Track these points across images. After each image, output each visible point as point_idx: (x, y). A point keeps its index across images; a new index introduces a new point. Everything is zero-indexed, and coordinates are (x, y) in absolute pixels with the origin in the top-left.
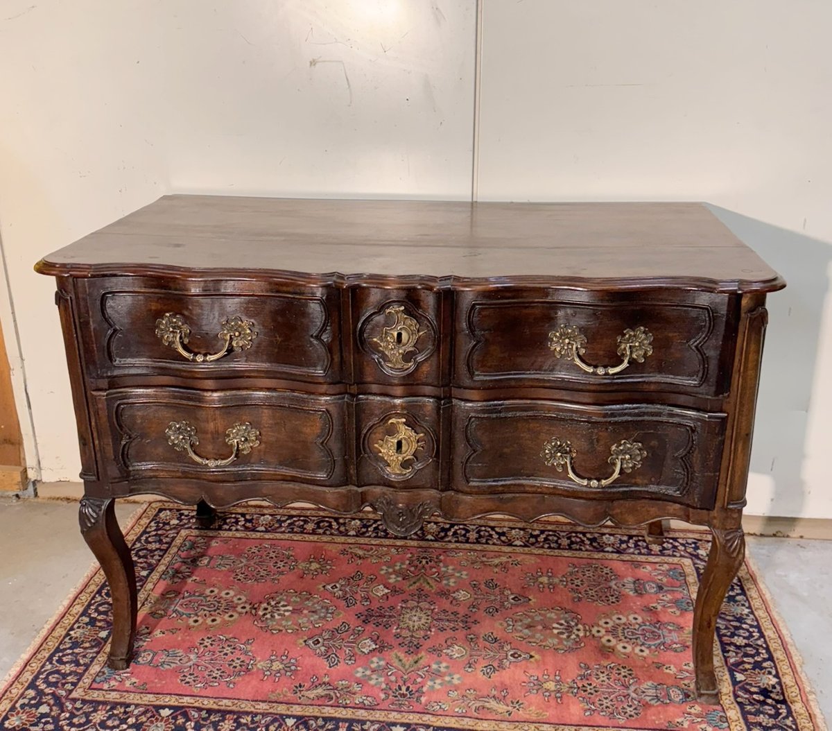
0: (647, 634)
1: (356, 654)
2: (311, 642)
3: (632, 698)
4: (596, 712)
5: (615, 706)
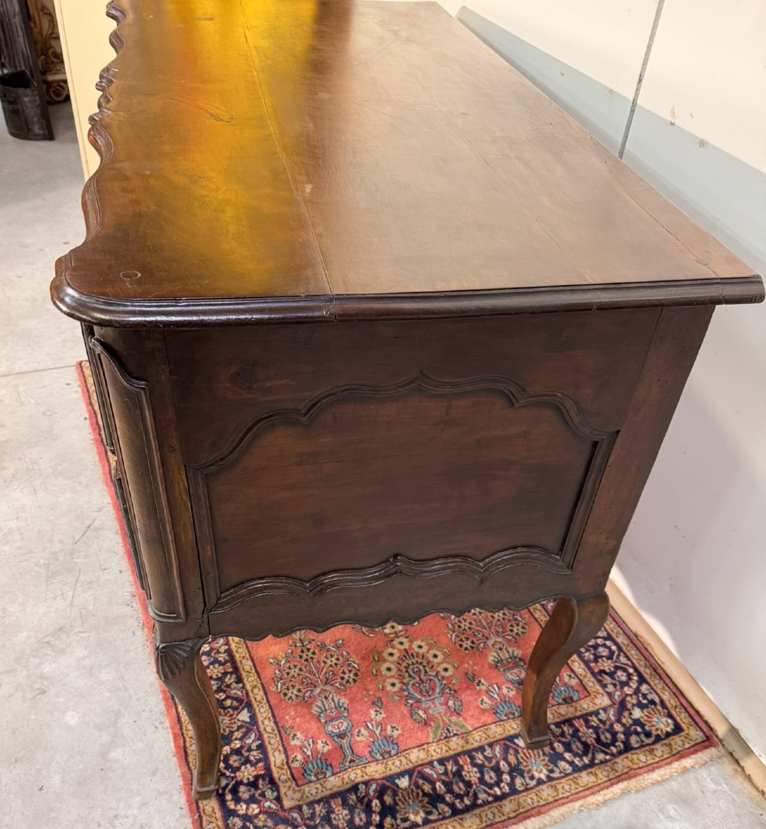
0: (424, 685)
3: (312, 690)
4: (277, 666)
5: (293, 679)
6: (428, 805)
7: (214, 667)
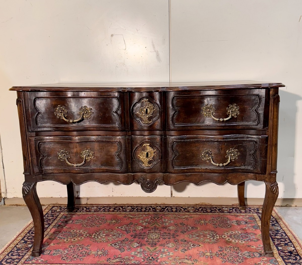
0: (243, 237)
1: (131, 248)
2: (113, 245)
3: (240, 257)
4: (227, 262)
5: (234, 259)
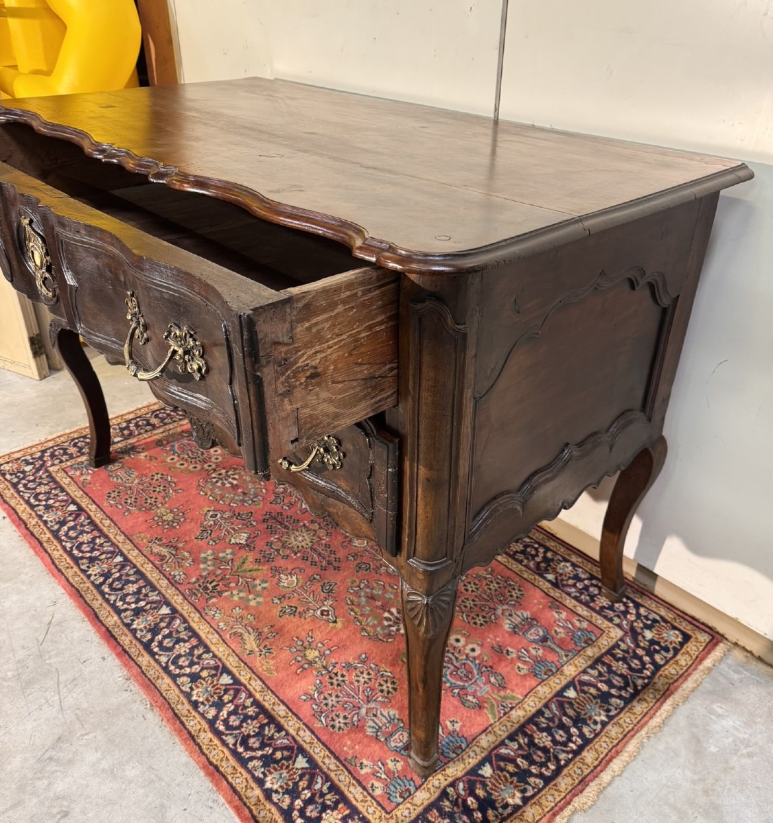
1: (225, 539)
2: (211, 514)
3: (357, 714)
4: (311, 702)
5: (334, 708)
6: (519, 784)
7: (248, 724)
